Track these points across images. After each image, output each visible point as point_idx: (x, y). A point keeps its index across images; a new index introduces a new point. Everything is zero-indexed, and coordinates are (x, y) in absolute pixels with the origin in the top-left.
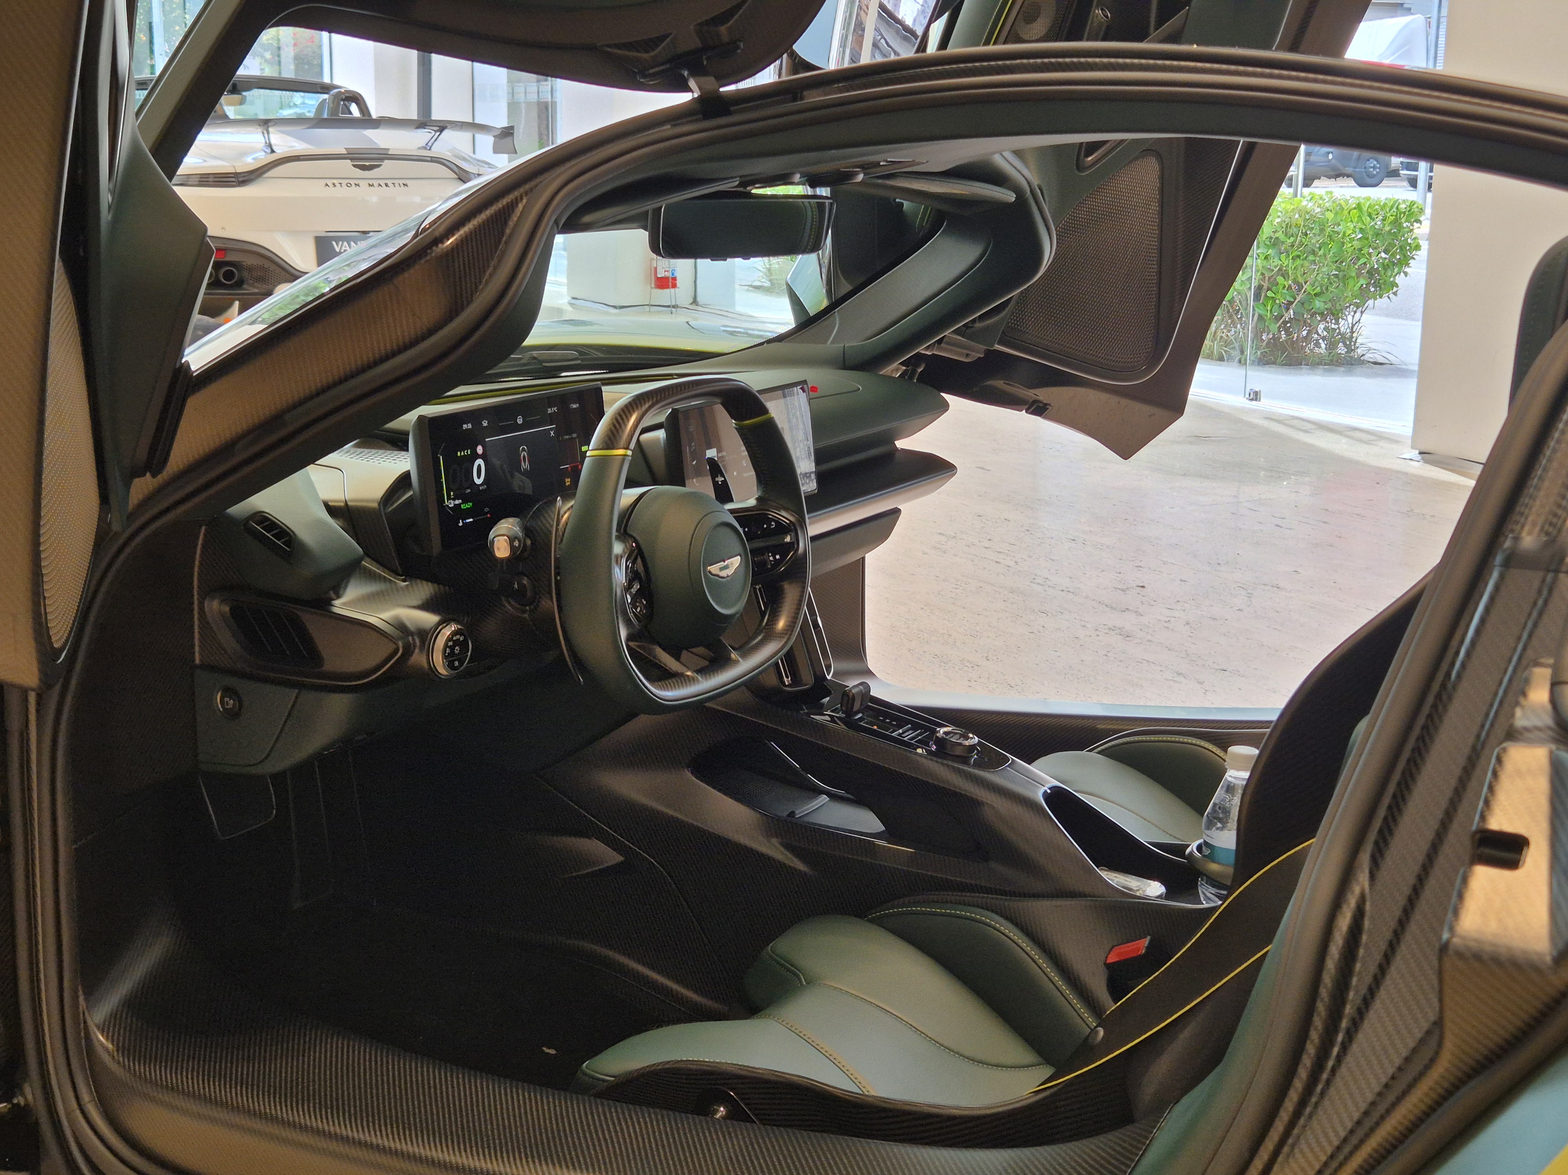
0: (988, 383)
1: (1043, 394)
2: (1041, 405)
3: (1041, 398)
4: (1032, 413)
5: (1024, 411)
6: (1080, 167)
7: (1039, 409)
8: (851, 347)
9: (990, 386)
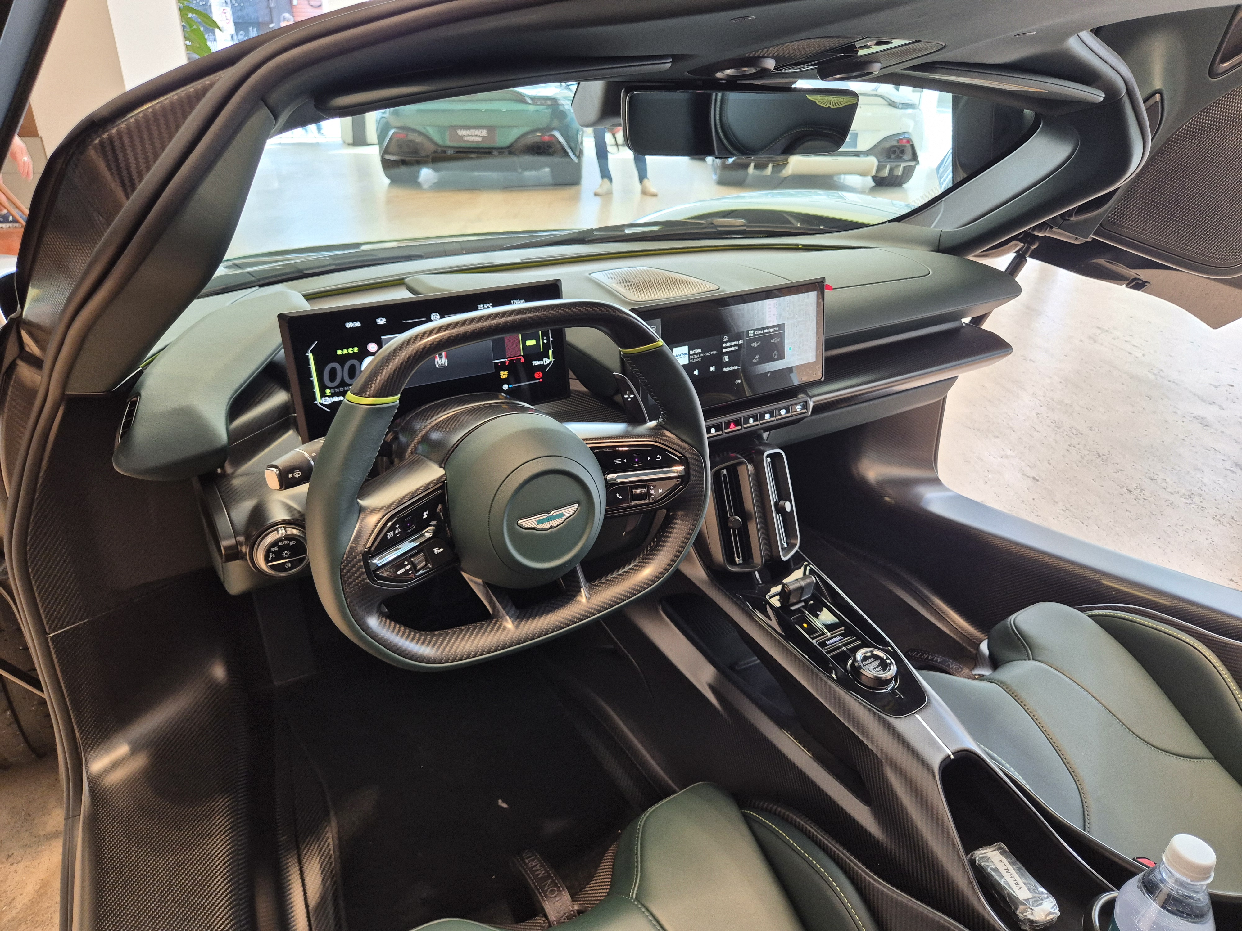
0: (1093, 261)
1: (1143, 274)
2: (1140, 282)
3: (1142, 277)
4: (1132, 287)
5: (1124, 285)
6: (1212, 73)
7: (1138, 285)
8: (946, 232)
9: (1096, 264)
